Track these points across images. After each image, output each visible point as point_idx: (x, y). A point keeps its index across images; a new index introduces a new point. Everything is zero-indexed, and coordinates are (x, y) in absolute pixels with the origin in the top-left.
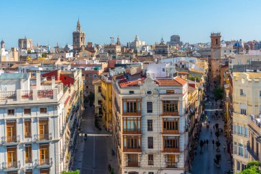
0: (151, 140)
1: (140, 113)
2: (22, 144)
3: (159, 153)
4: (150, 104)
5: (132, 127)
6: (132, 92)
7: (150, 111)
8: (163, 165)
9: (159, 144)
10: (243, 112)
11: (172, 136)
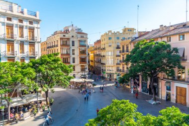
0: (74, 59)
1: (69, 46)
2: (18, 41)
3: (78, 65)
4: (73, 42)
5: (66, 52)
6: (64, 36)
7: (73, 45)
8: (80, 70)
9: (77, 61)
10: (110, 46)
11: (83, 56)
